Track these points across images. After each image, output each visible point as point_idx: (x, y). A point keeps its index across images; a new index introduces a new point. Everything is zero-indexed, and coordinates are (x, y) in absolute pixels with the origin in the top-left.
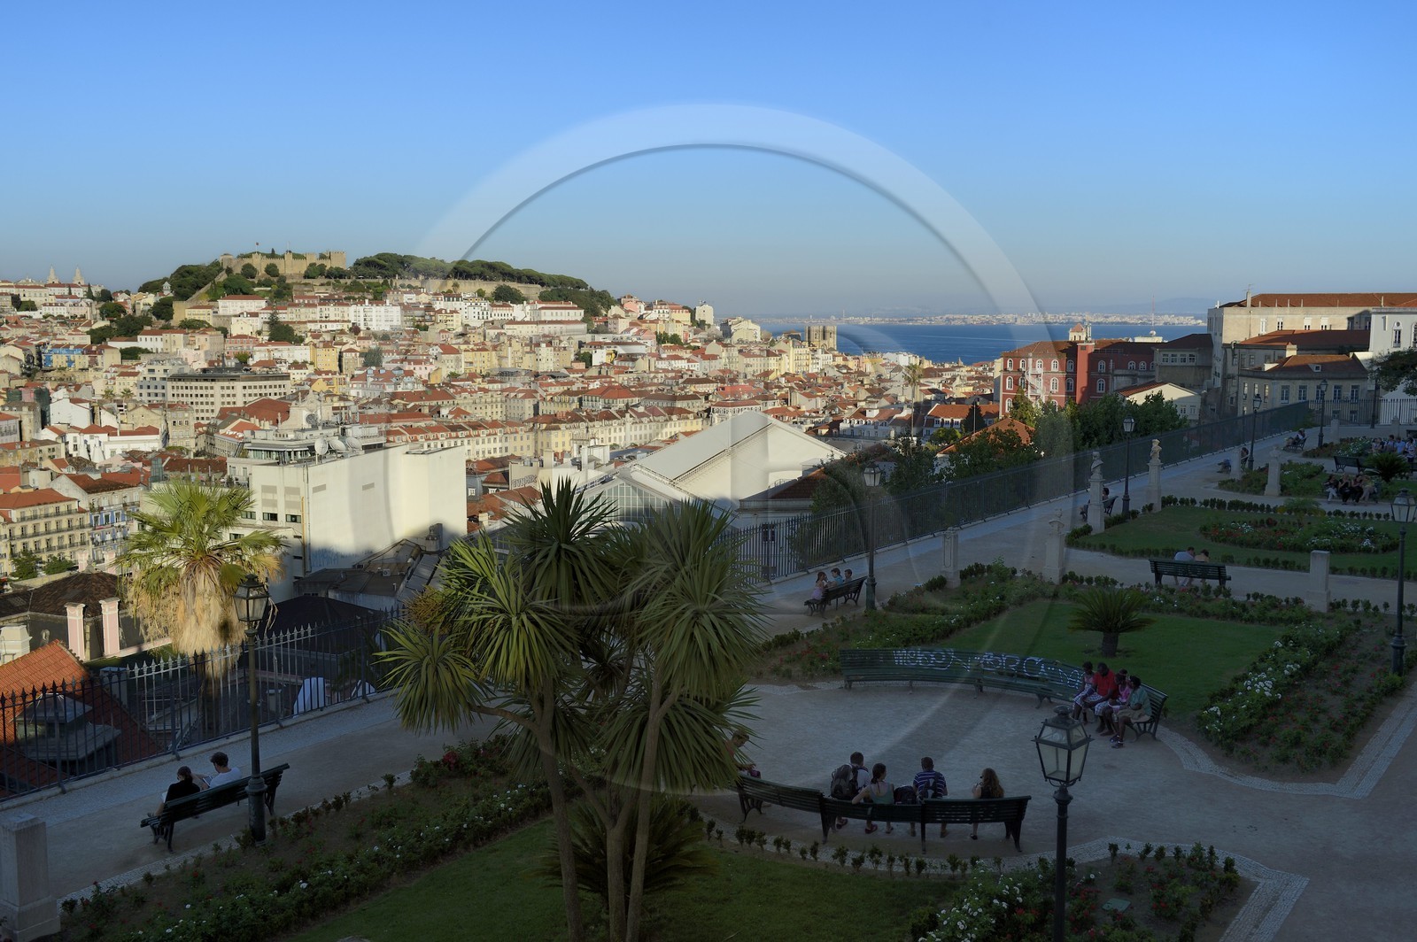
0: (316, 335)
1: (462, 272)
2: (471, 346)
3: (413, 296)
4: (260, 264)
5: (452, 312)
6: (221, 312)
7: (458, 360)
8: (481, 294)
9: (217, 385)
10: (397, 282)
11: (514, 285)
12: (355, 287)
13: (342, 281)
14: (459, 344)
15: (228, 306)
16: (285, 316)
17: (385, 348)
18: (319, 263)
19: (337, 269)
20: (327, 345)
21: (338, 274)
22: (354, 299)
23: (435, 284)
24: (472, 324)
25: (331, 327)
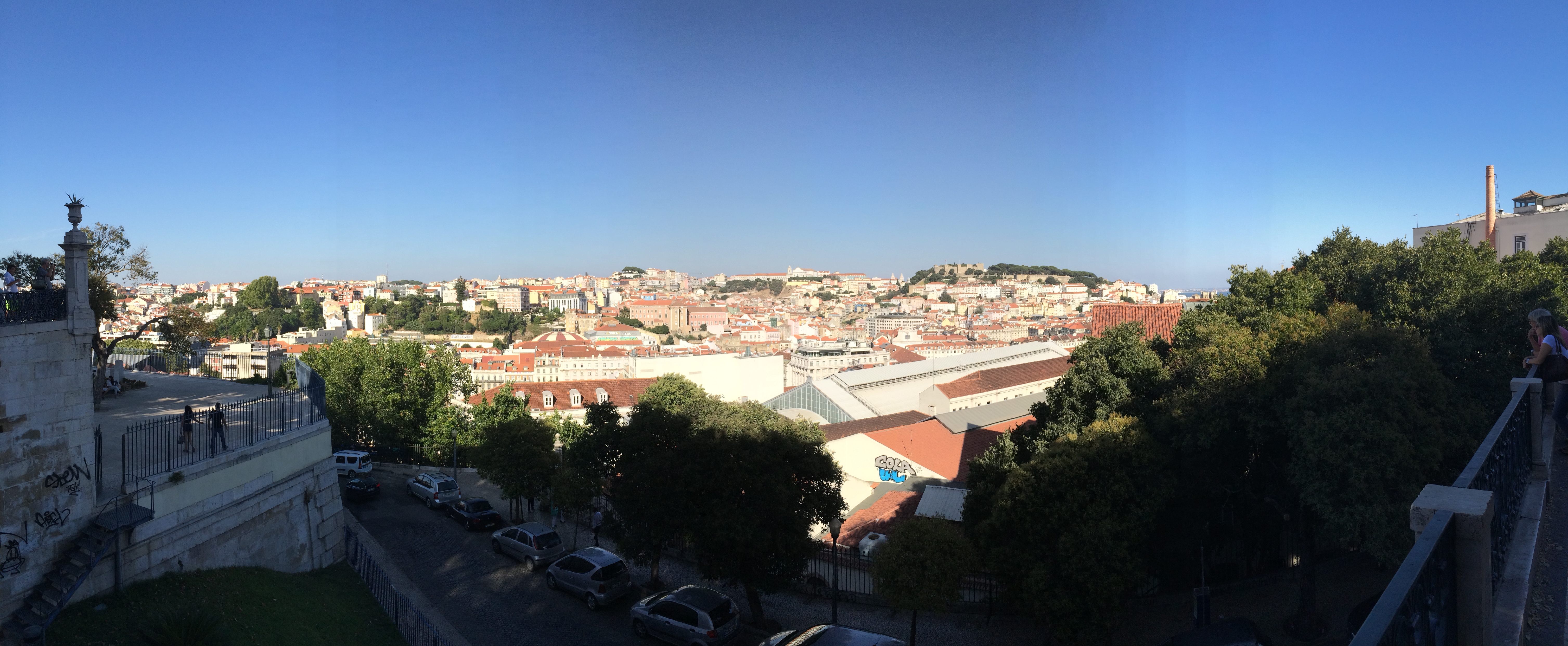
0: (960, 300)
1: (1034, 271)
2: (1026, 305)
3: (1008, 282)
4: (948, 269)
5: (1024, 289)
6: (927, 290)
7: (1017, 311)
8: (1040, 281)
9: (894, 320)
10: (1003, 276)
11: (1055, 277)
12: (985, 279)
13: (980, 276)
14: (1020, 304)
15: (930, 287)
16: (949, 292)
17: (986, 305)
18: (972, 268)
19: (979, 270)
20: (963, 304)
21: (979, 273)
22: (982, 283)
23: (1020, 277)
24: (1033, 295)
25: (969, 296)
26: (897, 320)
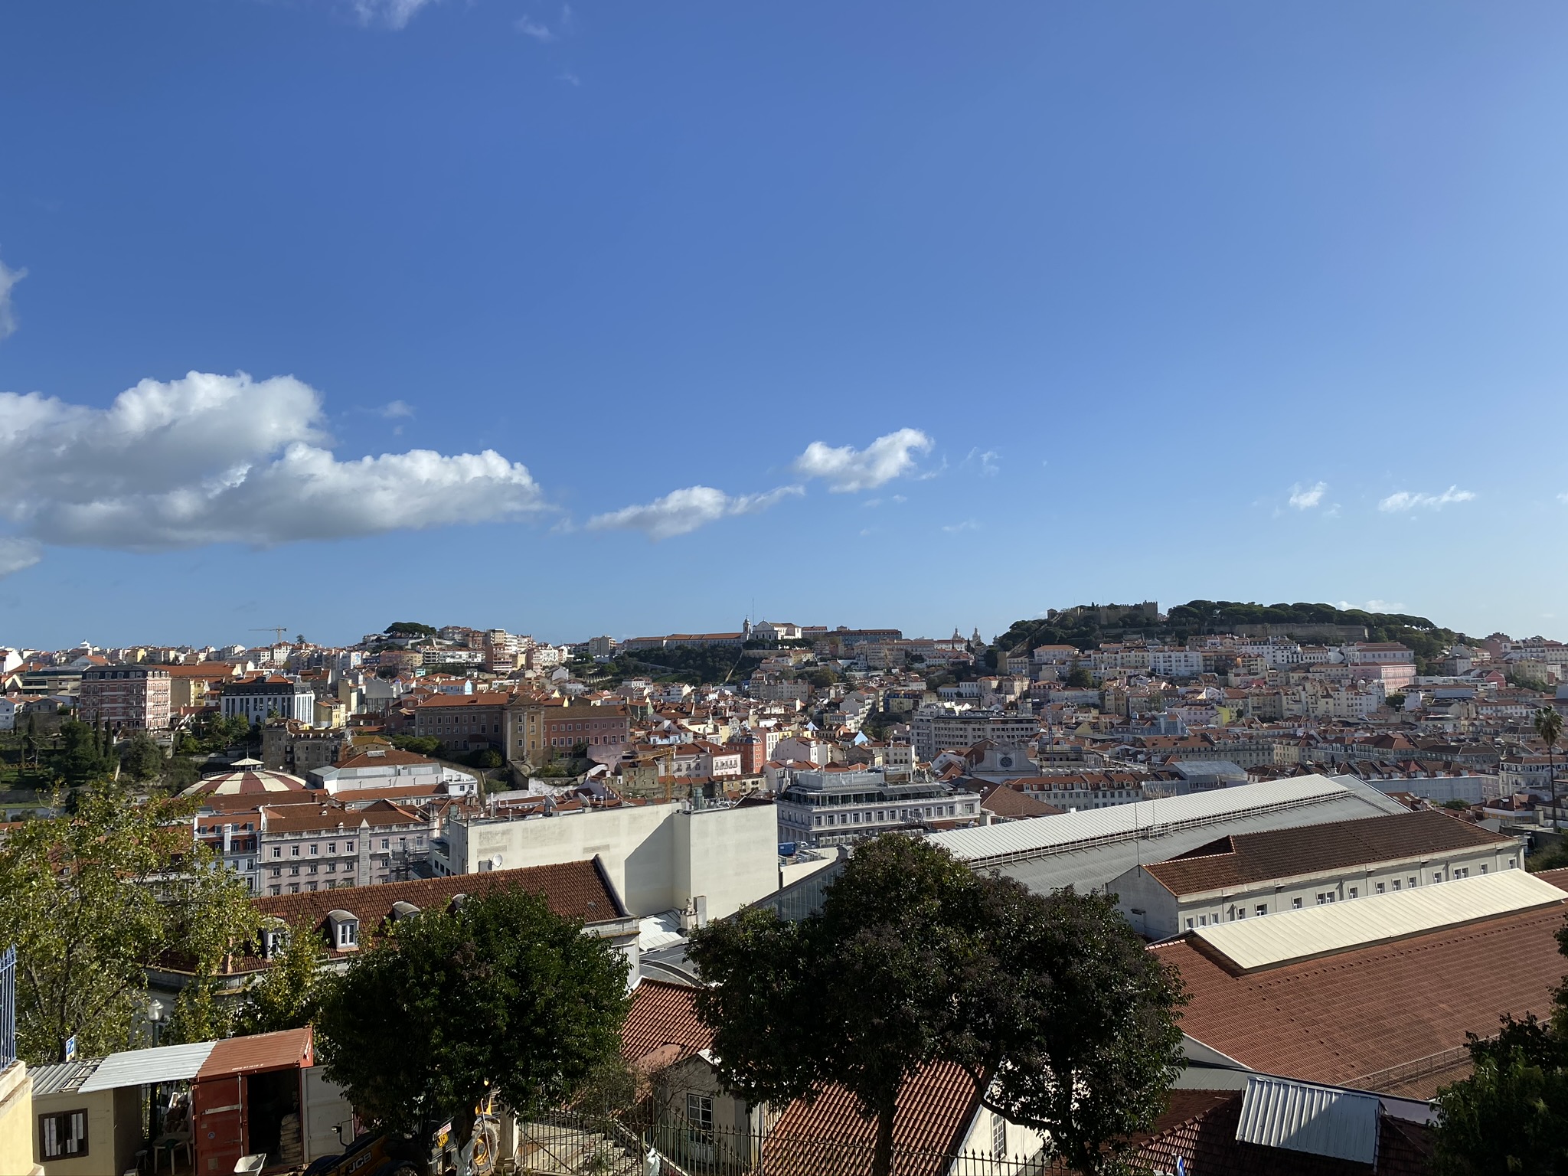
1: (1276, 616)
3: (1218, 643)
4: (1077, 617)
5: (1259, 656)
6: (1035, 660)
7: (1244, 705)
8: (1292, 637)
15: (1043, 655)
21: (1148, 623)
23: (1244, 629)
25: (1129, 672)
26: (977, 726)
